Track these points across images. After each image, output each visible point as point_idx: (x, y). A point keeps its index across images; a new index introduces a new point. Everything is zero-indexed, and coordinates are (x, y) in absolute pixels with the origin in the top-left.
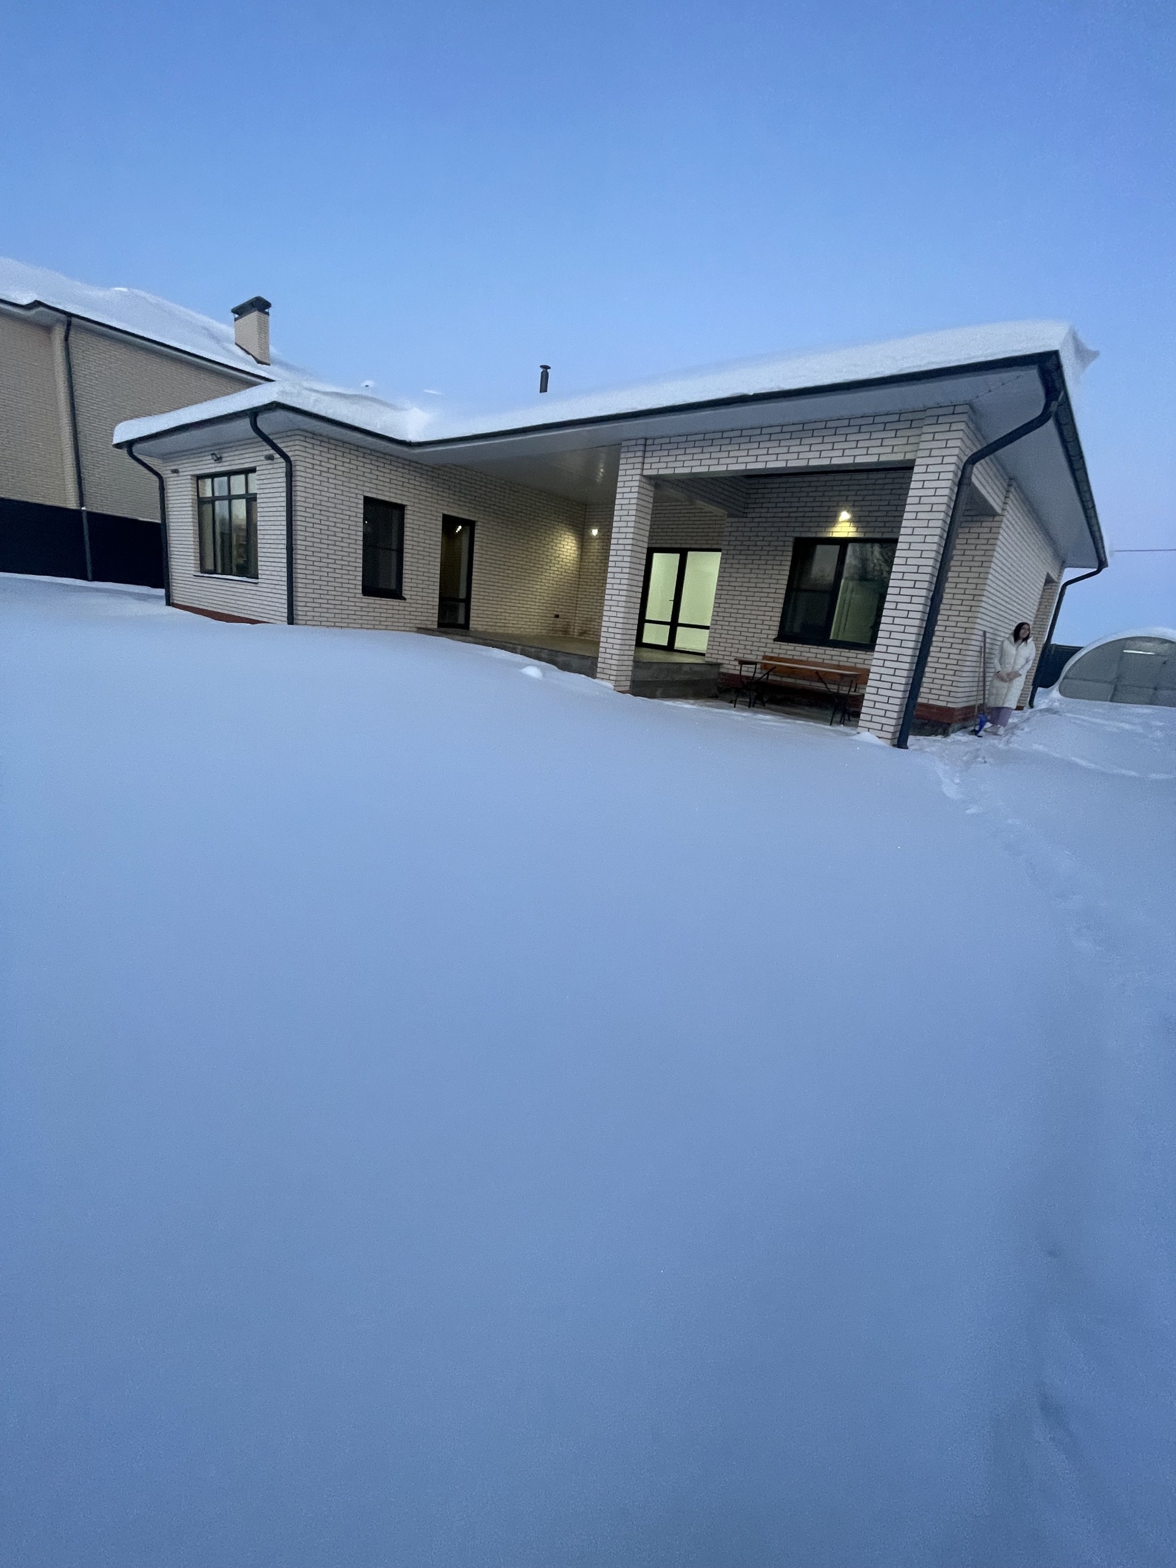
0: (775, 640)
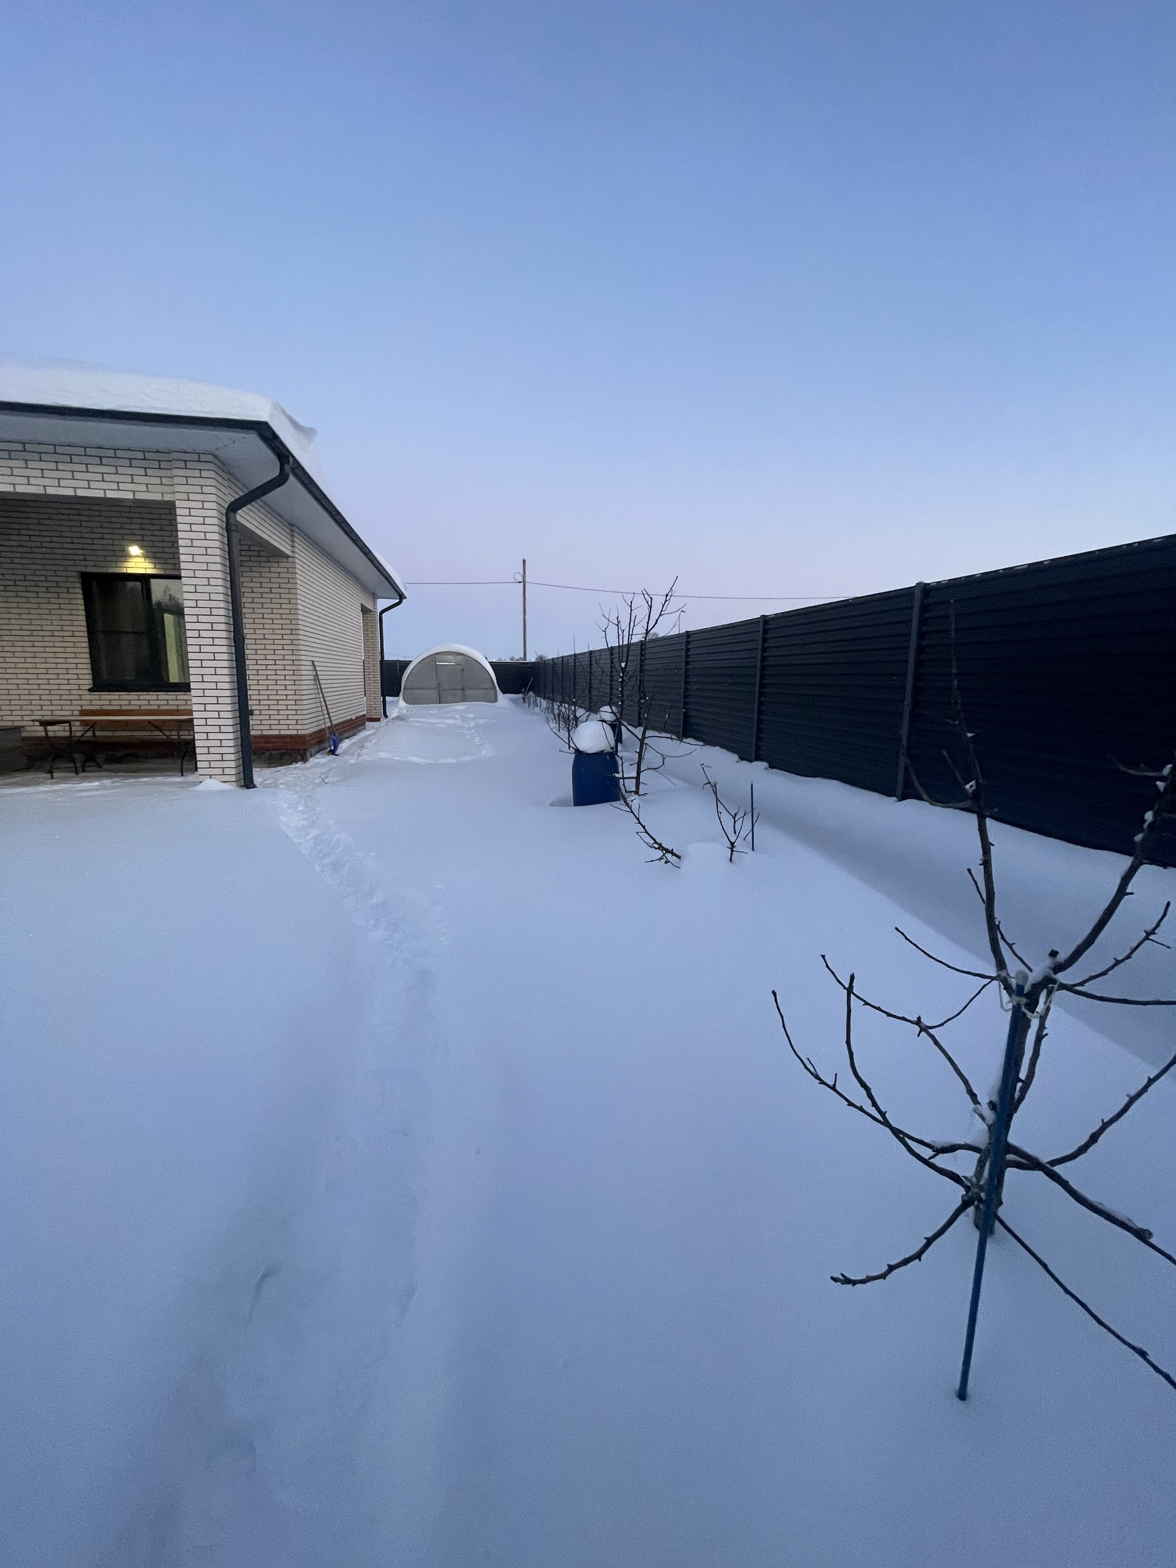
0: (90, 690)
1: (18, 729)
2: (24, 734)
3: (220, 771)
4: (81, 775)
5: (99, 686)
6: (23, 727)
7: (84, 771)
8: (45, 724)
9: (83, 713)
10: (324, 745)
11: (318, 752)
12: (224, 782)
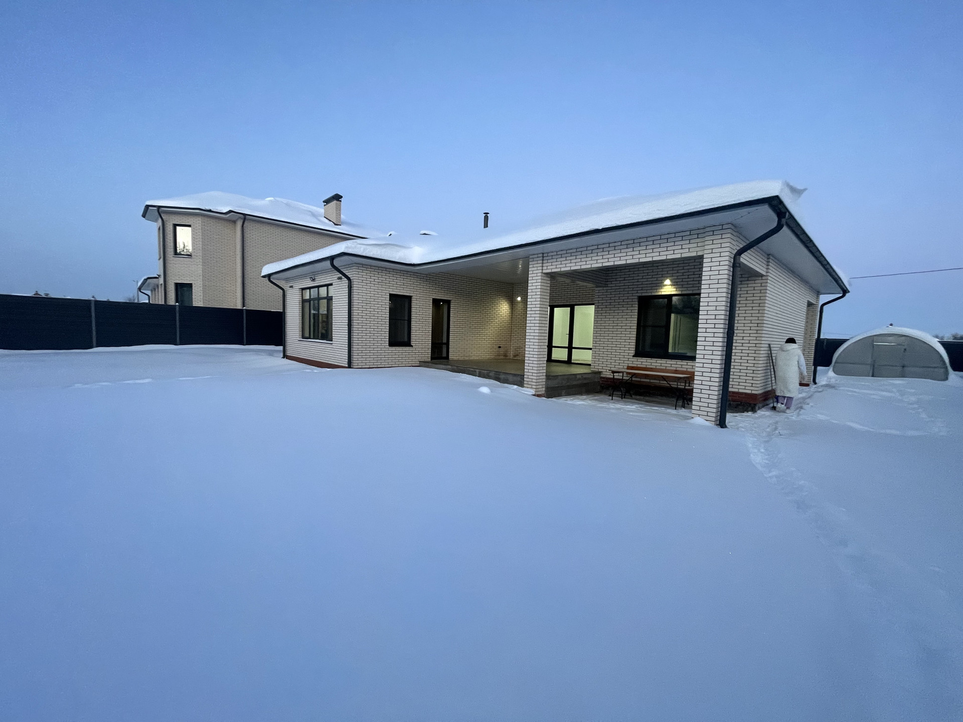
0: (633, 356)
1: (600, 373)
2: (602, 376)
3: (705, 413)
4: (624, 399)
5: (638, 354)
6: (602, 372)
7: (625, 398)
8: (614, 372)
9: (629, 368)
10: (767, 402)
11: (763, 406)
12: (707, 420)
